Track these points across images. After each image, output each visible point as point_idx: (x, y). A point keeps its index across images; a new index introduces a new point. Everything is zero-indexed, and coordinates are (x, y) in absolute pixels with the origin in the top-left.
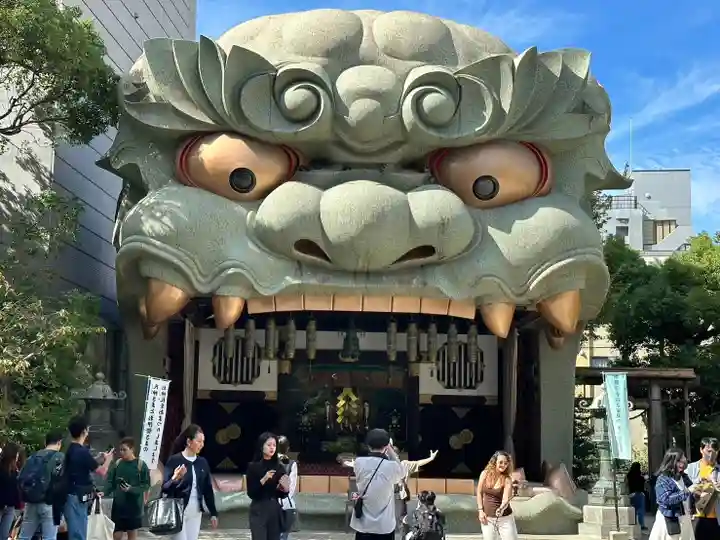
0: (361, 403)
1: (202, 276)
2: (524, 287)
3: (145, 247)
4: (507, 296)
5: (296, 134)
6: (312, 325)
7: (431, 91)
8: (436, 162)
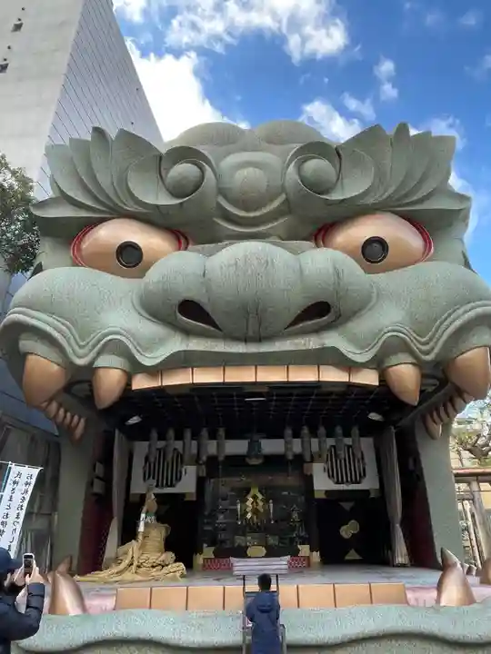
0: (266, 501)
1: (81, 347)
2: (432, 344)
3: (21, 317)
4: (416, 357)
5: (181, 204)
6: (222, 432)
7: (312, 158)
8: (321, 235)
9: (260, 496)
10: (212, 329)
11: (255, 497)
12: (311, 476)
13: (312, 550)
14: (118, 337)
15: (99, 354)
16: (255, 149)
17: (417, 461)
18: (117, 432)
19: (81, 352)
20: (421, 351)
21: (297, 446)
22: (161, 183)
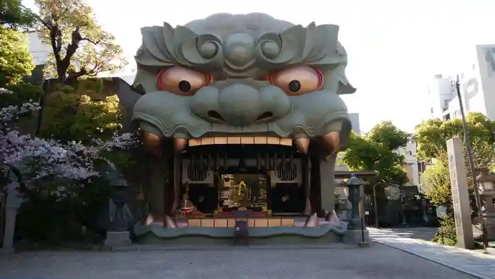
0: (248, 188)
2: (314, 130)
3: (141, 116)
4: (307, 135)
5: (209, 63)
7: (267, 42)
8: (272, 76)
9: (245, 185)
10: (221, 121)
11: (242, 185)
13: (268, 209)
14: (183, 126)
15: (176, 132)
19: (168, 131)
21: (262, 163)
22: (198, 52)
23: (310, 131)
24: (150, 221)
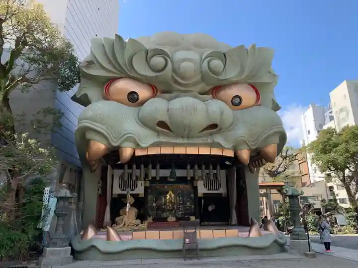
0: (176, 197)
1: (114, 138)
2: (256, 142)
3: (88, 125)
4: (249, 147)
5: (157, 76)
6: (158, 166)
7: (214, 59)
8: (214, 91)
9: (173, 196)
10: (168, 131)
11: (170, 196)
12: (197, 187)
14: (131, 135)
16: (188, 49)
17: (244, 182)
18: (109, 167)
19: (114, 140)
20: (251, 145)
21: (191, 173)
22: (147, 65)
23: (251, 143)
24: (91, 233)
